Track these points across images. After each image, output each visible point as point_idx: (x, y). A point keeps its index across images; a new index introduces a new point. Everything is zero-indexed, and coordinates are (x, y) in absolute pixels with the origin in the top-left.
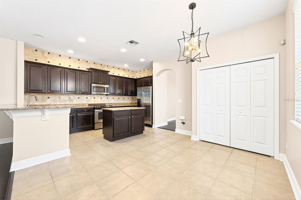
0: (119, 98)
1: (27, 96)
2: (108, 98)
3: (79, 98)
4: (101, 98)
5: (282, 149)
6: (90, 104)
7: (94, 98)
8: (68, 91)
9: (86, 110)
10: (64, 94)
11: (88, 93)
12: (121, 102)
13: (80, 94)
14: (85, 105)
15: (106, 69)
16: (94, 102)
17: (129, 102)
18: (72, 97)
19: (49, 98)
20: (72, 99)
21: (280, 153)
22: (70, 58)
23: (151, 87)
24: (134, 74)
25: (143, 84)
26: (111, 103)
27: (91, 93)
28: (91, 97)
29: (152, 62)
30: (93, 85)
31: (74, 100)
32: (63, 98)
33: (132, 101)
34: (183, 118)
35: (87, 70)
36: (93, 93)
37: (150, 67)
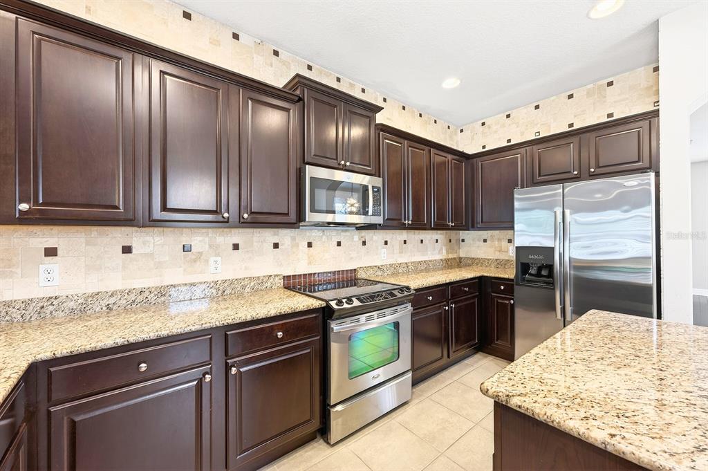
0: (405, 242)
2: (364, 243)
3: (236, 247)
4: (339, 244)
6: (289, 277)
7: (310, 245)
8: (169, 206)
9: (280, 328)
10: (148, 223)
11: (284, 219)
12: (414, 260)
13: (244, 224)
14: (269, 284)
16: (310, 263)
17: (438, 257)
18: (201, 240)
19: (51, 252)
20: (200, 253)
22: (187, 16)
26: (378, 264)
27: (301, 217)
28: (293, 239)
30: (311, 171)
31: (212, 259)
32: (148, 250)
33: (448, 253)
36: (308, 217)
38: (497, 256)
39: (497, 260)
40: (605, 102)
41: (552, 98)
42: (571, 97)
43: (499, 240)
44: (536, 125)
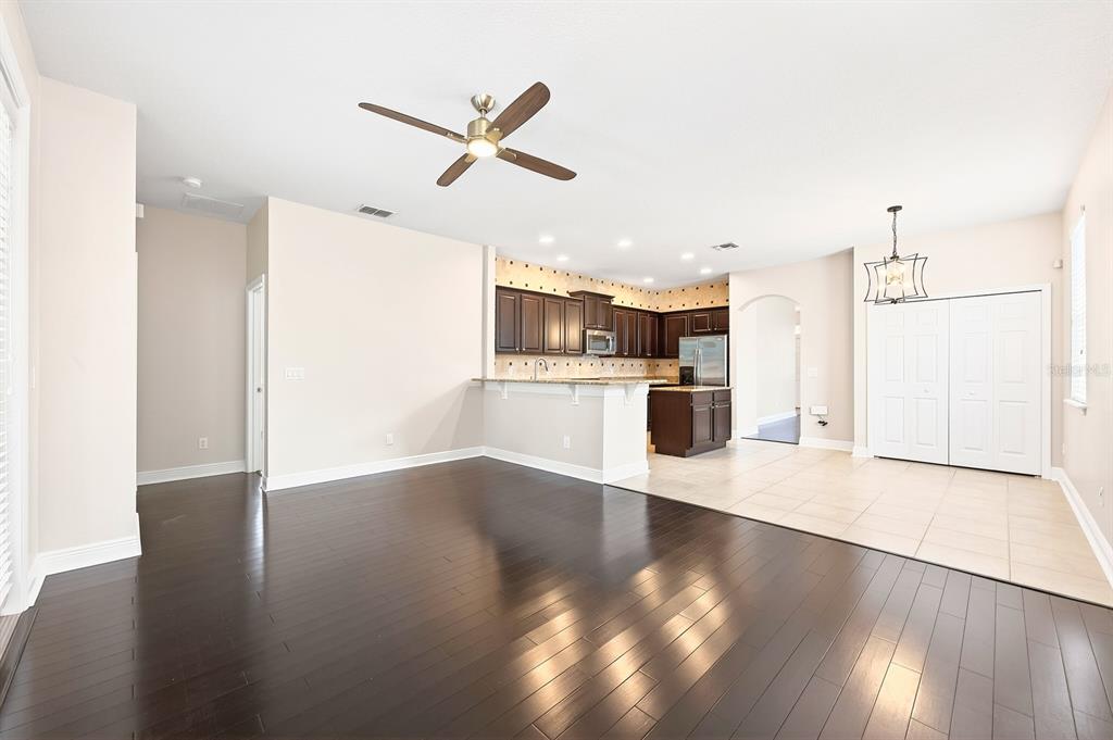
0: (623, 365)
1: (499, 361)
5: (1057, 458)
11: (580, 353)
15: (601, 290)
21: (1052, 465)
23: (726, 336)
24: (651, 299)
25: (687, 329)
27: (584, 351)
29: (728, 274)
30: (589, 332)
34: (823, 410)
35: (568, 296)
36: (588, 352)
37: (723, 283)
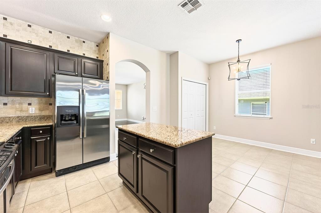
38: (19, 114)
39: (18, 117)
40: (82, 48)
41: (59, 33)
42: (68, 37)
43: (20, 103)
44: (50, 41)
